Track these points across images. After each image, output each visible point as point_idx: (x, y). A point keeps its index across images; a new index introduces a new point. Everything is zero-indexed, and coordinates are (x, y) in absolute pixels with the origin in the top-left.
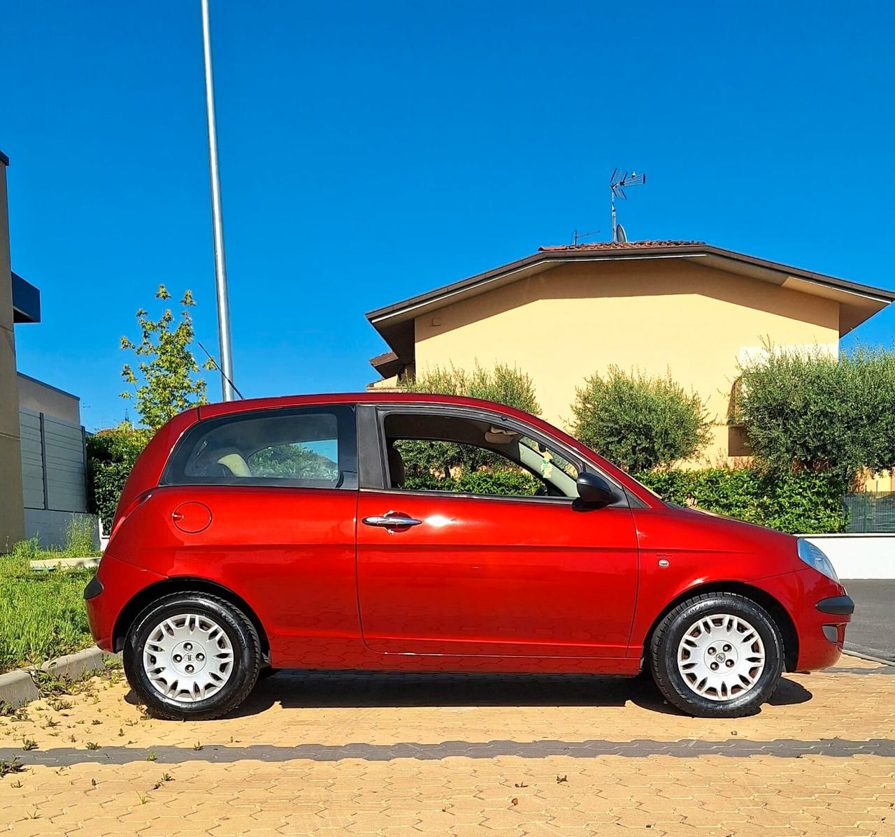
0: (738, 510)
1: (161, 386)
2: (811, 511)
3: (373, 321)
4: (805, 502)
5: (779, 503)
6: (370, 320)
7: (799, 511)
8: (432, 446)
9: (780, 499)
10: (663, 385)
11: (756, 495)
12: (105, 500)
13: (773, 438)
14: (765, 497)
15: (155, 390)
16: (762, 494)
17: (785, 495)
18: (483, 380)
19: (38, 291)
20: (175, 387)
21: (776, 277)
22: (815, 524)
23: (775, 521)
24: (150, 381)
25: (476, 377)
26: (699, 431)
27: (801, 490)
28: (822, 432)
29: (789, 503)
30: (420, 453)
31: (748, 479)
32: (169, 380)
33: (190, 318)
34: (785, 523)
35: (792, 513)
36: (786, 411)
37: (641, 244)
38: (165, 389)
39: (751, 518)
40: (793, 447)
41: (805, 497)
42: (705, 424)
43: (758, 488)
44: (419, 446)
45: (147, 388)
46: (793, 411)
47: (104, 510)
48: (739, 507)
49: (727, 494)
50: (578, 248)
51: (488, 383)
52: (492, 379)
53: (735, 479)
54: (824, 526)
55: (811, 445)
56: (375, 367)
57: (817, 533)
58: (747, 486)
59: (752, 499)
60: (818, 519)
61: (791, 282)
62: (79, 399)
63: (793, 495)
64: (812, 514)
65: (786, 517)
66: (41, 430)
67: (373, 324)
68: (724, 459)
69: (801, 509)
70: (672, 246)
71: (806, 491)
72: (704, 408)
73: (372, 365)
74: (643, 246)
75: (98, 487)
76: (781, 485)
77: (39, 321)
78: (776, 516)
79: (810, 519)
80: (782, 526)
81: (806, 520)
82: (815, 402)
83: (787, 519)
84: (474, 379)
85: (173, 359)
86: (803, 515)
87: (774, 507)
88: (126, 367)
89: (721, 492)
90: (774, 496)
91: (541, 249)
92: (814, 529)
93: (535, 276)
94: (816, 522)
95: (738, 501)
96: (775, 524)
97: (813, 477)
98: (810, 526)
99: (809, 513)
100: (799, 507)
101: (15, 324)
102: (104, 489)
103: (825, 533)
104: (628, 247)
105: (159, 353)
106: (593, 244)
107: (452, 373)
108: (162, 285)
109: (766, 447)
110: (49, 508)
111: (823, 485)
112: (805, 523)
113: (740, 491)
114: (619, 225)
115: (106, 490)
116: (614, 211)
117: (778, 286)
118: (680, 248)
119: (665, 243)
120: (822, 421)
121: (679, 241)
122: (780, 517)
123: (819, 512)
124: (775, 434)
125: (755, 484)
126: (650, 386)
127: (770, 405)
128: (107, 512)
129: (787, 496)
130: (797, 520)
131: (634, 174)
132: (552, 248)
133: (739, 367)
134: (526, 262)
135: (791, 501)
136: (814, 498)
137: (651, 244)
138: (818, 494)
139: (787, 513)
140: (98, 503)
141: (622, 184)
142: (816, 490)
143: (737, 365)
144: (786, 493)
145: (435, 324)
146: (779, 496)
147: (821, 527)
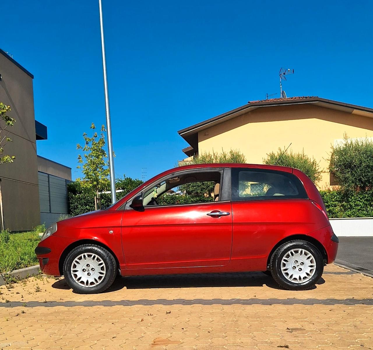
0: (332, 208)
1: (92, 163)
2: (364, 208)
3: (181, 134)
4: (361, 204)
5: (350, 204)
6: (180, 134)
7: (359, 208)
8: (203, 184)
9: (351, 203)
10: (300, 156)
11: (340, 201)
12: (74, 209)
13: (347, 177)
14: (344, 202)
15: (90, 165)
16: (342, 201)
17: (352, 201)
18: (225, 157)
19: (46, 127)
20: (98, 164)
21: (349, 110)
22: (366, 213)
23: (348, 212)
24: (88, 161)
25: (222, 155)
26: (316, 175)
27: (359, 199)
28: (368, 174)
29: (354, 204)
30: (198, 187)
31: (337, 195)
32: (95, 161)
33: (104, 136)
34: (353, 213)
35: (356, 209)
36: (352, 166)
37: (291, 98)
38: (94, 164)
39: (338, 211)
40: (355, 181)
41: (361, 202)
42: (319, 172)
43: (341, 198)
44: (198, 184)
45: (87, 164)
46: (355, 166)
47: (74, 213)
48: (333, 206)
49: (327, 201)
50: (265, 101)
51: (227, 158)
52: (228, 156)
53: (331, 195)
54: (370, 214)
55: (363, 180)
56: (184, 153)
57: (367, 217)
58: (336, 198)
59: (338, 203)
60: (367, 211)
61: (355, 111)
62: (71, 169)
63: (356, 201)
64: (365, 209)
65: (353, 210)
66: (48, 182)
67: (181, 135)
68: (328, 187)
69: (360, 207)
70: (304, 99)
71: (362, 199)
72: (318, 166)
73: (183, 152)
74: (292, 99)
75: (72, 204)
76: (351, 197)
77: (46, 139)
78: (349, 210)
79: (364, 211)
80: (351, 214)
81: (362, 212)
82: (364, 162)
83: (354, 211)
84: (221, 156)
85: (97, 152)
86: (361, 209)
87: (348, 206)
88: (79, 156)
89: (325, 200)
90: (348, 202)
91: (249, 102)
92: (366, 215)
93: (246, 113)
94: (366, 212)
95: (332, 204)
96: (348, 213)
97: (365, 193)
98: (364, 214)
99: (363, 208)
100: (359, 206)
101: (37, 140)
102: (74, 204)
103: (370, 217)
104: (286, 100)
105: (92, 150)
106: (271, 99)
107: (212, 154)
108: (93, 123)
109: (343, 181)
110: (52, 212)
111: (369, 196)
112: (362, 213)
113: (333, 200)
114: (283, 91)
115: (75, 205)
116: (281, 85)
117: (350, 113)
118: (308, 99)
119: (301, 97)
120: (367, 170)
121: (307, 96)
122: (351, 210)
123: (368, 208)
124: (347, 175)
125: (339, 197)
126: (295, 157)
127: (345, 163)
128: (75, 214)
129: (353, 202)
130: (358, 212)
131: (289, 70)
132: (254, 101)
133: (332, 148)
134: (243, 108)
135: (355, 204)
136: (365, 202)
137: (295, 98)
138: (367, 200)
139: (354, 209)
140: (72, 210)
141: (284, 74)
142: (366, 199)
143: (331, 147)
144: (353, 200)
145: (206, 134)
146: (350, 202)
147: (368, 214)
